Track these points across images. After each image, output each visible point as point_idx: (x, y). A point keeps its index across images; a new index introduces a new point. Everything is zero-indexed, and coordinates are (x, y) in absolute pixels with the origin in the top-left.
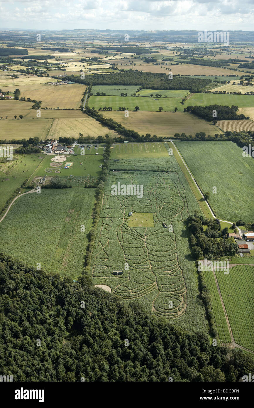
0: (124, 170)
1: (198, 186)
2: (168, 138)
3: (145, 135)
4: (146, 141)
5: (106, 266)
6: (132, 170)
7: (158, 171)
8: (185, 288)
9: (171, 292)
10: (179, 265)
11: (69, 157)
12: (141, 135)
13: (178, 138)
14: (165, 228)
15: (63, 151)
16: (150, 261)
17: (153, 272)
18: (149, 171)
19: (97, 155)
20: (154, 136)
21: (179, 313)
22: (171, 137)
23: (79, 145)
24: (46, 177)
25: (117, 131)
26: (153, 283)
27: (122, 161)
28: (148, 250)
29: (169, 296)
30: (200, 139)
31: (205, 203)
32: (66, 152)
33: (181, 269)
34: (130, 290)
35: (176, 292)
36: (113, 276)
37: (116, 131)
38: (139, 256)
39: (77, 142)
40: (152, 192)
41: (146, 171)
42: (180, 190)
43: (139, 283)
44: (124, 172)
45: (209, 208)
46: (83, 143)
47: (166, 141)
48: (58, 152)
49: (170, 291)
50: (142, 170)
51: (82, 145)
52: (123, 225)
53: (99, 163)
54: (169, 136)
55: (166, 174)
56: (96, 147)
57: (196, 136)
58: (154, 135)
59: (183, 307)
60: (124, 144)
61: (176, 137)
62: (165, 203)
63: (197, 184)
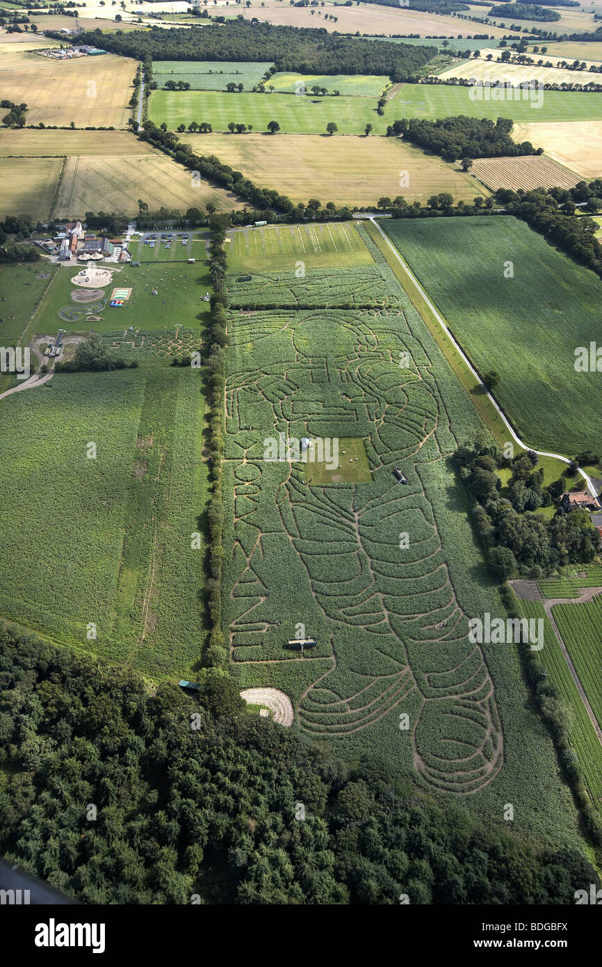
0: (268, 308)
1: (461, 348)
2: (362, 211)
3: (306, 204)
4: (311, 221)
5: (267, 621)
6: (287, 308)
7: (353, 308)
8: (488, 678)
9: (455, 697)
10: (457, 601)
11: (119, 271)
12: (295, 204)
13: (387, 210)
14: (403, 483)
15: (100, 253)
16: (381, 596)
17: (395, 632)
18: (332, 308)
19: (191, 262)
20: (328, 205)
21: (489, 767)
22: (369, 207)
23: (141, 234)
24: (66, 335)
25: (234, 191)
26: (400, 670)
27: (259, 280)
28: (371, 558)
29: (452, 712)
30: (440, 212)
31: (488, 399)
32: (110, 256)
33: (466, 614)
34: (342, 699)
35: (466, 694)
36: (291, 654)
37: (230, 192)
38: (350, 579)
39: (135, 226)
40: (350, 373)
41: (323, 307)
42: (417, 361)
43: (366, 674)
44: (268, 312)
45: (501, 414)
46: (151, 228)
47: (358, 219)
48: (87, 257)
49: (451, 694)
50: (314, 306)
51: (149, 234)
52: (290, 480)
53: (200, 286)
54: (366, 205)
55: (376, 315)
56: (186, 238)
57: (429, 203)
58: (327, 202)
59: (495, 746)
60: (258, 228)
61: (381, 208)
62: (388, 403)
63: (456, 342)
